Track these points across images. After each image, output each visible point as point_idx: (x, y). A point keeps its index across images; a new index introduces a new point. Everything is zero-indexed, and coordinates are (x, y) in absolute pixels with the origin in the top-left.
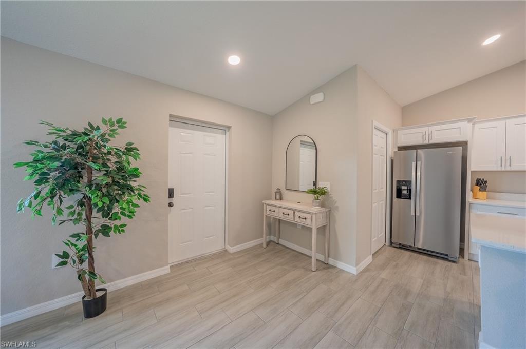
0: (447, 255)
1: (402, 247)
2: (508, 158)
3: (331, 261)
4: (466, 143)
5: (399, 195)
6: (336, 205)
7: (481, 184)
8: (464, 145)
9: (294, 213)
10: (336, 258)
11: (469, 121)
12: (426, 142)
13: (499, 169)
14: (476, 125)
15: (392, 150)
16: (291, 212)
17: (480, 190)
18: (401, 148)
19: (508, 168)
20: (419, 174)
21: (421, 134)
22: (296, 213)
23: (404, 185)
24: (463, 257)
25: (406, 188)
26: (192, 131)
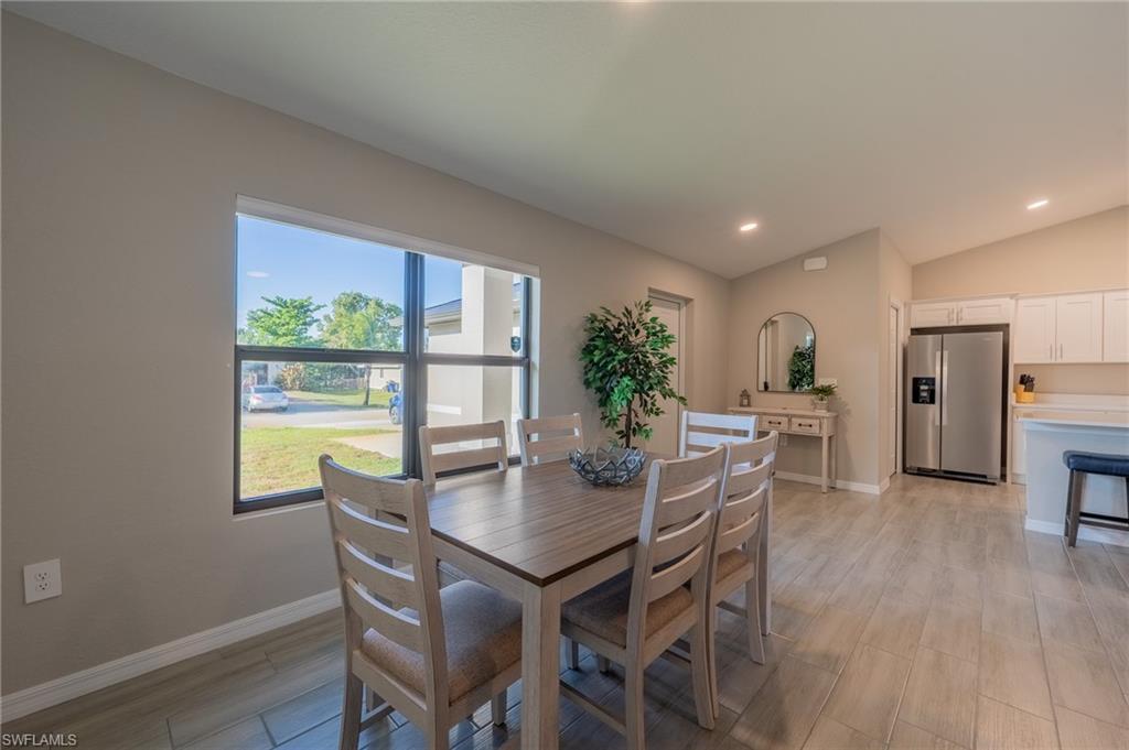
0: (985, 477)
1: (923, 473)
2: (1059, 346)
3: (840, 484)
4: (1008, 325)
5: (917, 399)
6: (848, 407)
7: (1026, 381)
8: (1004, 328)
9: (790, 420)
10: (847, 478)
11: (1012, 297)
12: (954, 324)
13: (1048, 361)
14: (1020, 302)
15: (904, 335)
16: (784, 420)
17: (1025, 390)
18: (916, 331)
19: (1059, 361)
20: (945, 368)
21: (946, 312)
22: (793, 419)
23: (925, 384)
24: (1005, 481)
25: (926, 387)
26: (669, 311)
